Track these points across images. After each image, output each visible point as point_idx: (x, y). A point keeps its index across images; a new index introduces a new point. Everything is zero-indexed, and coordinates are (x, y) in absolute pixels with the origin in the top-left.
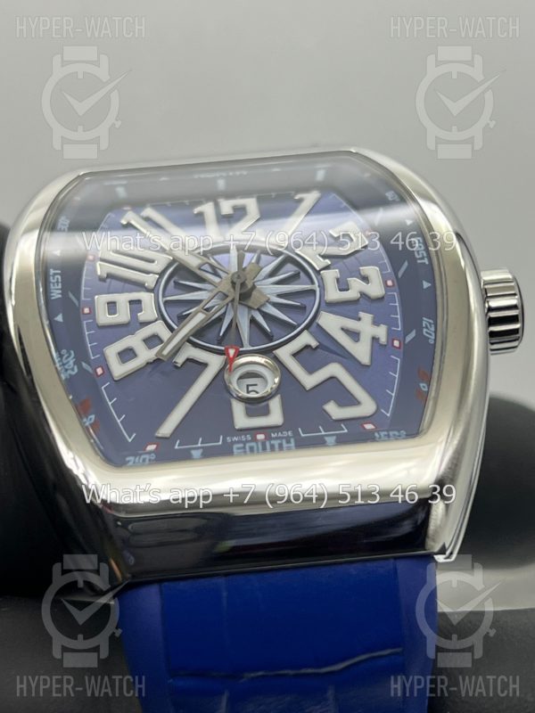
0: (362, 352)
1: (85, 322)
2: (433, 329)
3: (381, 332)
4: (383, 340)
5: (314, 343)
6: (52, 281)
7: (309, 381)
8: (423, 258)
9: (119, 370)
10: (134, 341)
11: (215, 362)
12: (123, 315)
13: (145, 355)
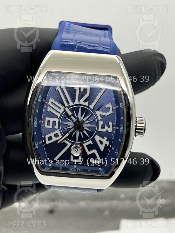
0: (102, 148)
1: (42, 126)
2: (118, 152)
3: (108, 143)
4: (108, 145)
5: (92, 143)
6: (35, 121)
7: (89, 153)
8: (121, 132)
9: (48, 142)
10: (52, 135)
11: (69, 144)
12: (51, 126)
13: (54, 139)
